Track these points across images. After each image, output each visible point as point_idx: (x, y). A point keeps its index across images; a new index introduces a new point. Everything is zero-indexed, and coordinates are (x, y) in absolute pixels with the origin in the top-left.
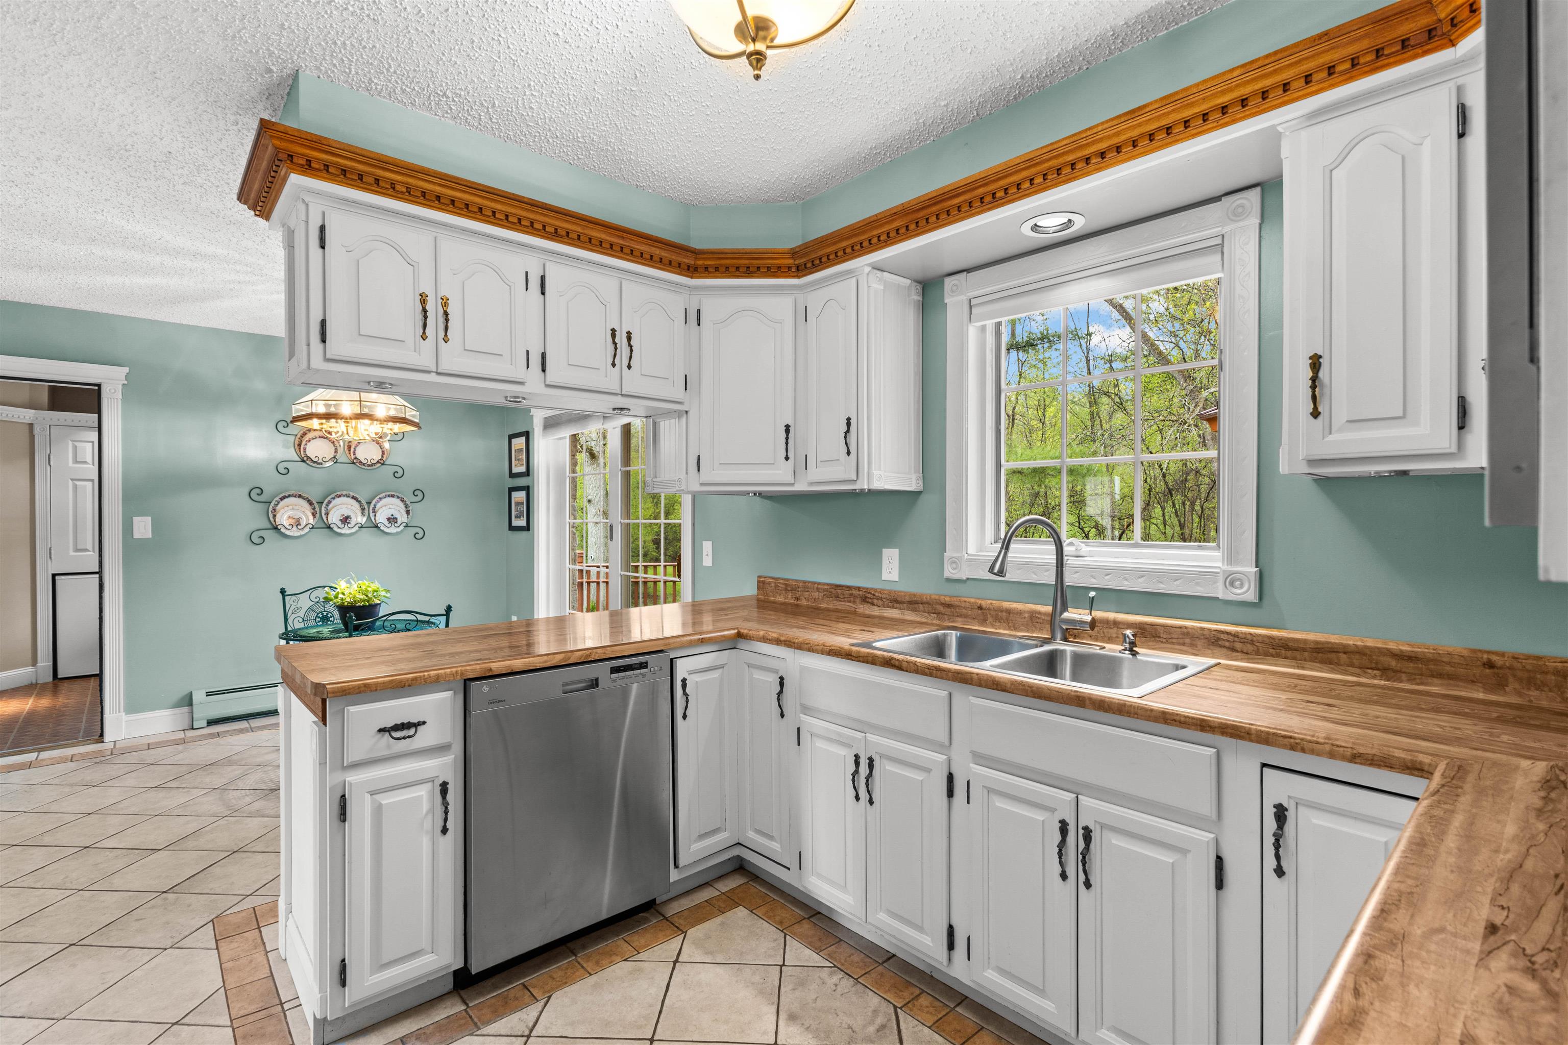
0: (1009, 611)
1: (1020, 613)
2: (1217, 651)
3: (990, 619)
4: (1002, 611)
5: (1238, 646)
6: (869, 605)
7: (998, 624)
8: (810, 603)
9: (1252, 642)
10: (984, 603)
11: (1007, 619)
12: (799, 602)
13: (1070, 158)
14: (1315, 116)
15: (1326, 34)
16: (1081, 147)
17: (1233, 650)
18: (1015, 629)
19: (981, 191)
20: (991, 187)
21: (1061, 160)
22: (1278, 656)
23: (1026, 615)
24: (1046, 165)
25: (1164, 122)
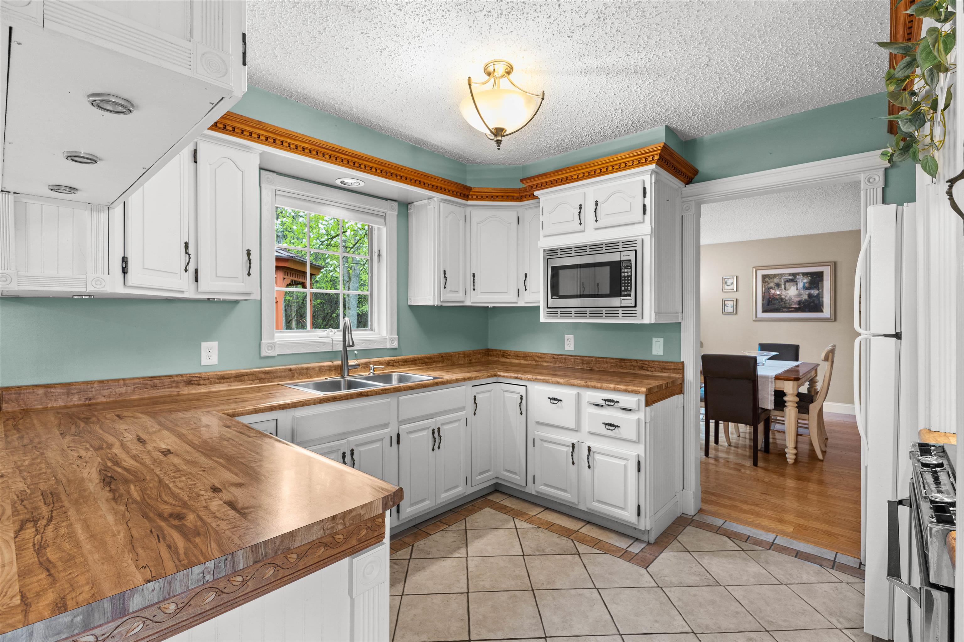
0: (307, 369)
1: (313, 368)
2: (390, 367)
3: (296, 375)
4: (303, 369)
5: (395, 364)
6: (194, 386)
7: (301, 377)
8: (111, 399)
9: (398, 362)
10: (292, 367)
11: (306, 373)
12: (93, 401)
13: (392, 171)
14: (444, 200)
15: (457, 183)
16: (397, 170)
17: (393, 366)
18: (311, 377)
19: (356, 160)
20: (361, 162)
21: (389, 170)
22: (404, 365)
23: (317, 369)
24: (384, 168)
25: (420, 179)
